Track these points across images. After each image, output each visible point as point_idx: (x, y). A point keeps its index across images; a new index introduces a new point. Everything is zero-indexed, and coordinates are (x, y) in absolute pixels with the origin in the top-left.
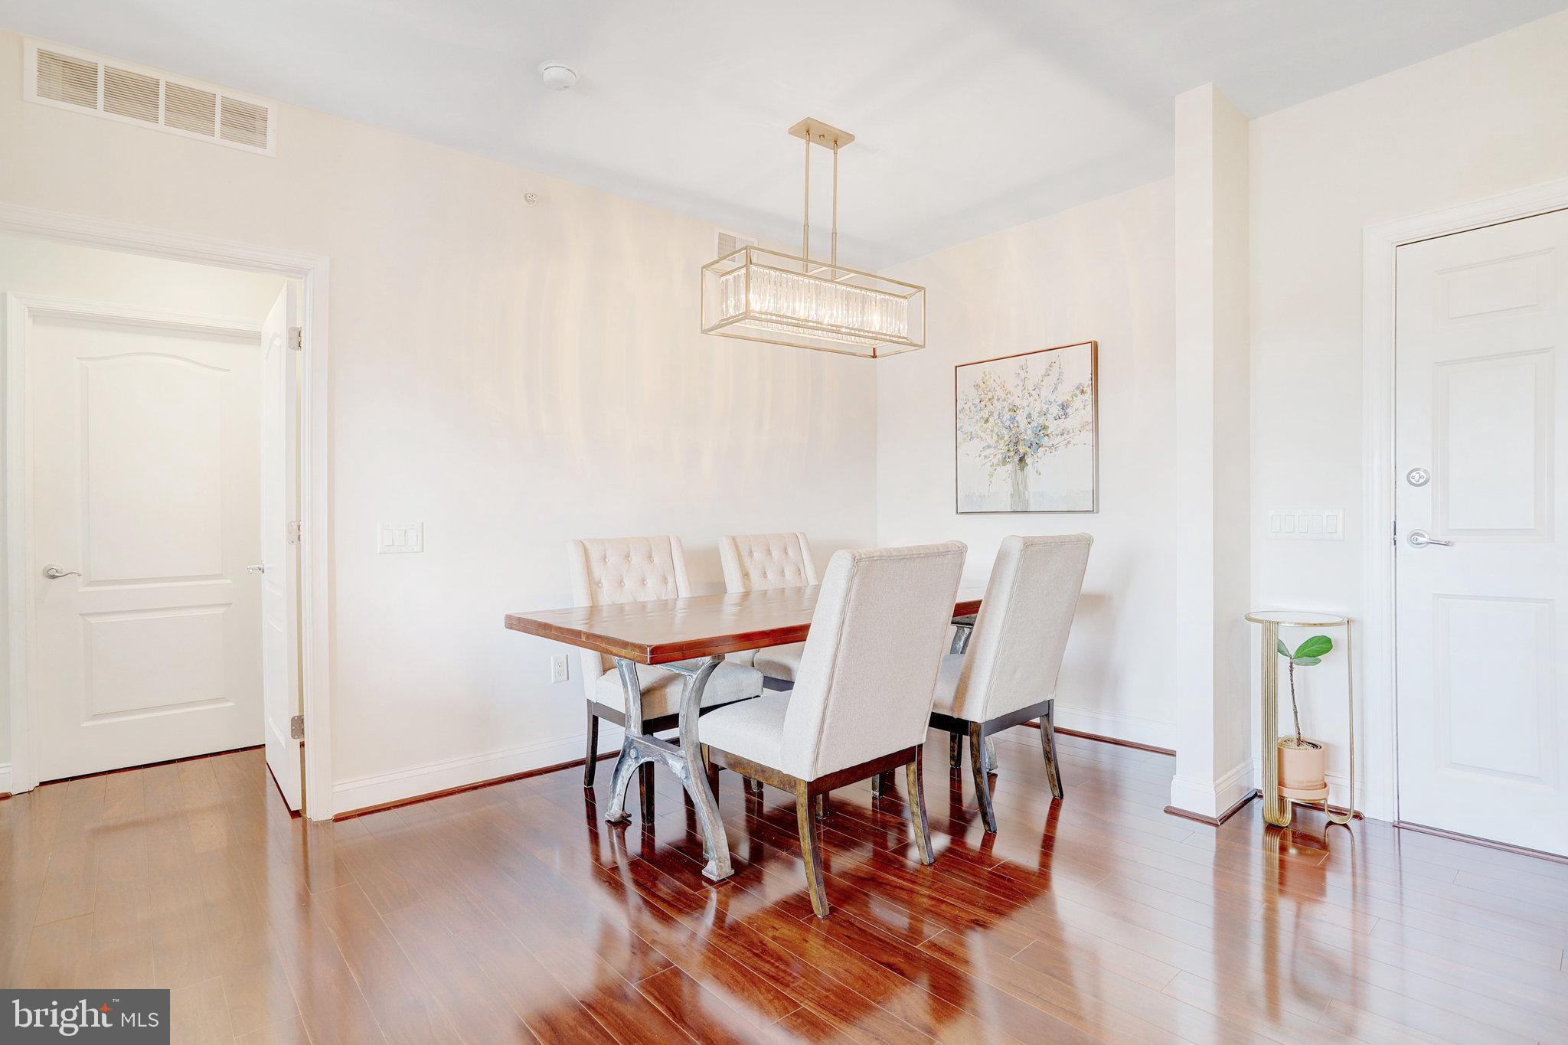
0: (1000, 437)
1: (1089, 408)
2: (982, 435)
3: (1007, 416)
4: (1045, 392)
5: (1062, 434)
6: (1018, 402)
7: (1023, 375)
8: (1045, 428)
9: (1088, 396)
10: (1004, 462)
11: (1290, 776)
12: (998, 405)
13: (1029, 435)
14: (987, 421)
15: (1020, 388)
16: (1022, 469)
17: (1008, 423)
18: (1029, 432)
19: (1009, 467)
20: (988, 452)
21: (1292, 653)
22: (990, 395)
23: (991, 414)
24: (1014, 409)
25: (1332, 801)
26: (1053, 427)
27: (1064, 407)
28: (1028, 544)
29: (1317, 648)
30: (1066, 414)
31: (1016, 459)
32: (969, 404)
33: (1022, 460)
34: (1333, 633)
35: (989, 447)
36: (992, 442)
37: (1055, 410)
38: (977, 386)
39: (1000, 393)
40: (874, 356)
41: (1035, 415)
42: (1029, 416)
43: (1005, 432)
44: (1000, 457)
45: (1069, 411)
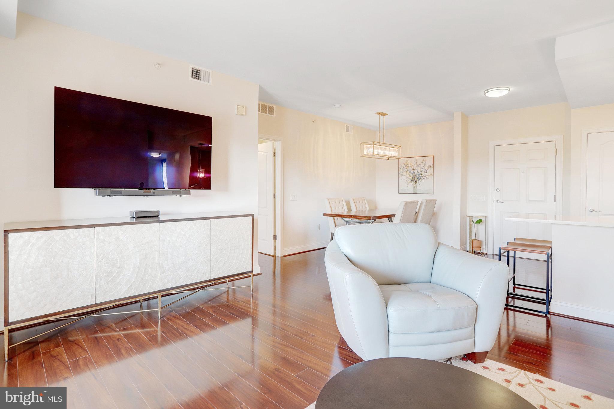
0: (410, 176)
1: (432, 171)
2: (406, 175)
3: (412, 171)
4: (422, 166)
5: (426, 176)
6: (415, 168)
7: (416, 162)
8: (422, 174)
9: (432, 168)
10: (411, 182)
11: (474, 245)
12: (410, 168)
13: (417, 176)
14: (407, 172)
15: (415, 165)
16: (416, 184)
17: (412, 173)
18: (418, 175)
19: (412, 183)
20: (407, 179)
21: (475, 223)
22: (408, 166)
23: (408, 170)
24: (414, 170)
25: (482, 251)
26: (423, 174)
27: (426, 170)
28: (427, 201)
29: (479, 222)
30: (427, 172)
31: (414, 181)
32: (402, 167)
33: (416, 181)
34: (483, 219)
35: (407, 178)
36: (408, 177)
37: (424, 170)
38: (404, 163)
39: (410, 165)
40: (388, 159)
41: (419, 171)
42: (418, 171)
43: (411, 175)
44: (410, 180)
45: (427, 171)
